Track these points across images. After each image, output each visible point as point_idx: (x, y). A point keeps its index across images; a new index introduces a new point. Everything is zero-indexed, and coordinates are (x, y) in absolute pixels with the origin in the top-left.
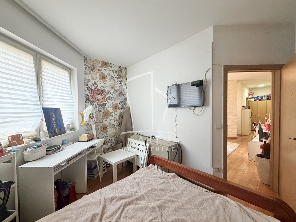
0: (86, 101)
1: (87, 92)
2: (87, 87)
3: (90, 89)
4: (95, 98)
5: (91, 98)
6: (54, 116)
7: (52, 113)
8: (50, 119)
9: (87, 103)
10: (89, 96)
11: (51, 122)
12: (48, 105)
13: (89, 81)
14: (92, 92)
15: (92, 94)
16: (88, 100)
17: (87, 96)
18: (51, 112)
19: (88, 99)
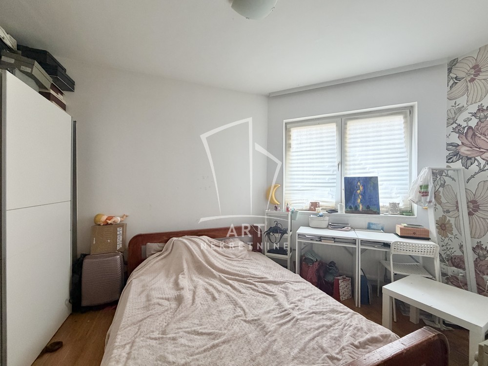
0: (449, 159)
1: (455, 139)
2: (455, 125)
3: (464, 128)
4: (480, 148)
5: (464, 150)
6: (361, 188)
7: (359, 184)
8: (353, 191)
9: (452, 162)
10: (458, 145)
11: (353, 195)
12: (355, 173)
13: (460, 110)
14: (470, 133)
15: (469, 139)
16: (455, 155)
17: (455, 146)
18: (357, 183)
19: (457, 154)
